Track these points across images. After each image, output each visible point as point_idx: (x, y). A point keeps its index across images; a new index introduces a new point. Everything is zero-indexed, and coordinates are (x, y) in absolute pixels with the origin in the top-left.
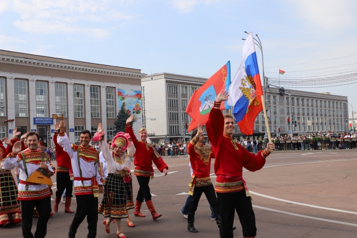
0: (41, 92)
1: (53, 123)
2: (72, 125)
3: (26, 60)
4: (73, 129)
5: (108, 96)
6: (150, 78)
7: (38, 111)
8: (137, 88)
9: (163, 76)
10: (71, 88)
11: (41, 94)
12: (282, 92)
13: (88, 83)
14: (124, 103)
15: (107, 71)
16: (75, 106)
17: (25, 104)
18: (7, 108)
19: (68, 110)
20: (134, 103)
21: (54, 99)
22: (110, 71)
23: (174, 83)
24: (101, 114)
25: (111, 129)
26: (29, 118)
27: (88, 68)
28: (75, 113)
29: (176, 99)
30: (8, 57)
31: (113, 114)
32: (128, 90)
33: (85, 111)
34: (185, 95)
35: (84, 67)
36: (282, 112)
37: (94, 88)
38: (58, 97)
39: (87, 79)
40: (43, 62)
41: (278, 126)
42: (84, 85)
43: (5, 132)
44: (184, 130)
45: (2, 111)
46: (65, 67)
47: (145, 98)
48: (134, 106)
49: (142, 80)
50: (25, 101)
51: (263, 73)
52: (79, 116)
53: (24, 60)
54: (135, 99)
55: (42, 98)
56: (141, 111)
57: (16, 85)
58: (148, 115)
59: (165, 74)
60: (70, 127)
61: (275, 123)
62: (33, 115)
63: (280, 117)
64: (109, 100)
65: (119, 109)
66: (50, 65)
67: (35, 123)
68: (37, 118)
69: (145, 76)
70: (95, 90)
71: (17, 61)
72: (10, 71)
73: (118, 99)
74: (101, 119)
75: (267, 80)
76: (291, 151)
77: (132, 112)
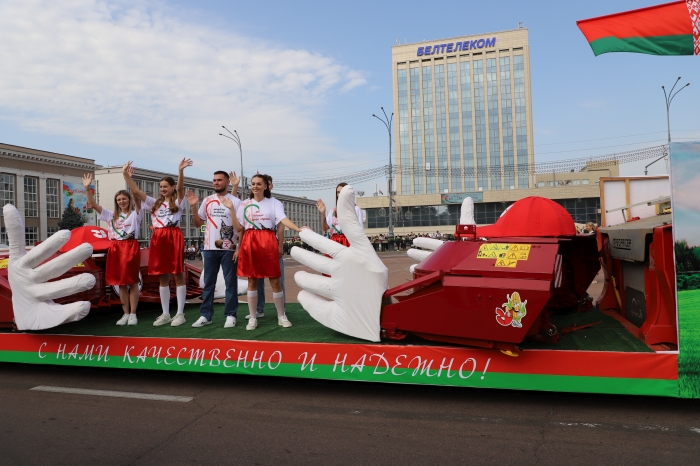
5: (49, 190)
13: (21, 173)
14: (71, 200)
15: (48, 159)
22: (52, 159)
24: (39, 212)
31: (56, 212)
32: (76, 183)
37: (30, 180)
39: (20, 168)
42: (15, 175)
47: (100, 195)
48: (84, 203)
49: (96, 172)
51: (242, 173)
64: (50, 195)
65: (64, 207)
69: (99, 168)
73: (63, 194)
74: (39, 218)
77: (81, 211)
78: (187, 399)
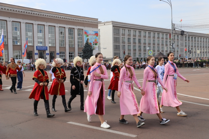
0: (41, 31)
1: (47, 50)
2: (58, 51)
3: (32, 12)
4: (58, 53)
5: (79, 34)
6: (103, 24)
7: (39, 42)
8: (95, 30)
9: (111, 23)
10: (57, 29)
11: (41, 32)
12: (182, 33)
13: (67, 26)
14: (88, 39)
15: (78, 19)
16: (60, 40)
17: (31, 38)
18: (21, 40)
19: (55, 42)
20: (94, 39)
21: (48, 36)
22: (80, 19)
23: (117, 27)
24: (75, 45)
25: (80, 54)
26: (33, 46)
27: (67, 18)
28: (60, 44)
29: (118, 37)
30: (22, 10)
31: (82, 45)
32: (90, 31)
33: (65, 43)
34: (124, 35)
35: (65, 17)
36: (182, 45)
37: (71, 29)
38: (50, 35)
39: (67, 24)
40: (41, 14)
41: (179, 53)
42: (65, 27)
43: (21, 54)
44: (123, 55)
45: (19, 42)
46: (54, 17)
47: (101, 36)
48: (93, 40)
49: (99, 25)
50: (31, 36)
51: (172, 21)
52: (62, 46)
53: (31, 12)
54: (95, 37)
55: (41, 35)
56: (98, 43)
57: (26, 27)
58: (101, 46)
59: (112, 22)
60: (57, 52)
61: (178, 51)
62: (36, 44)
63: (181, 48)
64: (79, 36)
65: (85, 42)
66: (45, 15)
67: (37, 49)
68: (38, 46)
69: (100, 22)
70: (71, 31)
71: (26, 12)
72: (23, 19)
73: (85, 36)
74: (74, 48)
75: (174, 25)
76: (187, 68)
77: (92, 44)
78: (134, 136)
